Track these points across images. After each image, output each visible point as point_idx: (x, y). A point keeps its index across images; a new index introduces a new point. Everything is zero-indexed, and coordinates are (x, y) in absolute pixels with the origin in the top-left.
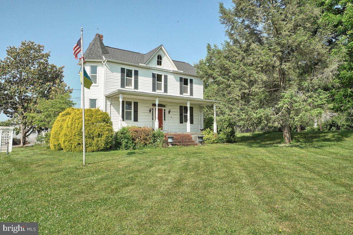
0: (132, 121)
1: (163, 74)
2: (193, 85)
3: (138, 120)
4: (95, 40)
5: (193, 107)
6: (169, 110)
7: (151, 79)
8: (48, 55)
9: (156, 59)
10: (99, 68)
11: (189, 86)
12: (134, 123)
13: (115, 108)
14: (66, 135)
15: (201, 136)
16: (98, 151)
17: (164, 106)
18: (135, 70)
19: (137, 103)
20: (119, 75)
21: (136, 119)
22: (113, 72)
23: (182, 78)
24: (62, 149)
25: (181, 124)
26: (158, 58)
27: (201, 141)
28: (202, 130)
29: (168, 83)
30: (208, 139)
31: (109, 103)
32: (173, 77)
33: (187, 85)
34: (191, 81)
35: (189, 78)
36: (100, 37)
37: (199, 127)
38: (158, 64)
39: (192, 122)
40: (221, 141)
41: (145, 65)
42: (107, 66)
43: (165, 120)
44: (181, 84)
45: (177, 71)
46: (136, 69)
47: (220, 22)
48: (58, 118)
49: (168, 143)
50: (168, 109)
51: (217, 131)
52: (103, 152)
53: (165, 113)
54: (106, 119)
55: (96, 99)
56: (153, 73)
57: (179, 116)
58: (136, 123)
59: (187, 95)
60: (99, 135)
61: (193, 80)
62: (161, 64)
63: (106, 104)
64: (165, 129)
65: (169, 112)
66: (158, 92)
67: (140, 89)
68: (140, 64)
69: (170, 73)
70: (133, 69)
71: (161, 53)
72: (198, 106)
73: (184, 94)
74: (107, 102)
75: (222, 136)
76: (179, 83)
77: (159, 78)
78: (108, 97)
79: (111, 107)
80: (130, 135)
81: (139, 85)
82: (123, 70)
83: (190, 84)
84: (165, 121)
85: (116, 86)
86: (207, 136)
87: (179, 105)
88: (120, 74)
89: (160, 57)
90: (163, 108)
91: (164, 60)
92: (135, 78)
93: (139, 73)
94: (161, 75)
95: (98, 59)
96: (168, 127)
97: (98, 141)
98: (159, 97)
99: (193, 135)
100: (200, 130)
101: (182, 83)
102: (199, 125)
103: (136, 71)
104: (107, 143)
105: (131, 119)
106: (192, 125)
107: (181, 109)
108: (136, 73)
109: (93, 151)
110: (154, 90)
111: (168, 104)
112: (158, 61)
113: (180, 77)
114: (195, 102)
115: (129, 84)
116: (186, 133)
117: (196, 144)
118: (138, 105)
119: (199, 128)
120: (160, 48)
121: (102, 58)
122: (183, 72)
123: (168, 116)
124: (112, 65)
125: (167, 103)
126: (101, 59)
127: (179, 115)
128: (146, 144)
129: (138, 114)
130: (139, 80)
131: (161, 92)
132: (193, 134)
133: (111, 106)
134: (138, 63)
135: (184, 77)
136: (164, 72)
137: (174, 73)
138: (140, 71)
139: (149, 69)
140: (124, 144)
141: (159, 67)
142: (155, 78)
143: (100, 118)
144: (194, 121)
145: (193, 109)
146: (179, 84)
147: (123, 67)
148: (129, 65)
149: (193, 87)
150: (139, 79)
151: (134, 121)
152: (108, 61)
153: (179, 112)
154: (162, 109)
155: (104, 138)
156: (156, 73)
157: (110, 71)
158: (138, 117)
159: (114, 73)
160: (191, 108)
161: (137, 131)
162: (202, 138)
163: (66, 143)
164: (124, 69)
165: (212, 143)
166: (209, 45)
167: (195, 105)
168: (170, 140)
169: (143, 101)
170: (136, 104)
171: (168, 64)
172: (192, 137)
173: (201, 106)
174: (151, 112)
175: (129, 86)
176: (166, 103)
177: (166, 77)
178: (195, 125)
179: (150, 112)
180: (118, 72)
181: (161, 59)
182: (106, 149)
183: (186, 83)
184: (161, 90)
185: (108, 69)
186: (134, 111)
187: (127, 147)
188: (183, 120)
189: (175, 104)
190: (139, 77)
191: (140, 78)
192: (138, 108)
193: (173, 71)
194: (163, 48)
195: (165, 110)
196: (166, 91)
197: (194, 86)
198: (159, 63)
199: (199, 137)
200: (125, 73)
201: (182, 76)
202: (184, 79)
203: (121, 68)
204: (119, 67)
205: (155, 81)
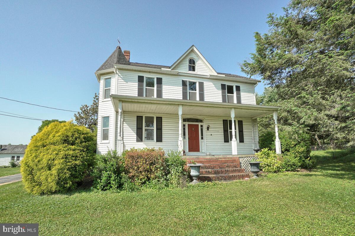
0: (154, 141)
1: (197, 81)
2: (241, 93)
3: (163, 140)
5: (242, 121)
6: (207, 126)
7: (180, 88)
9: (187, 64)
11: (235, 94)
12: (158, 144)
13: (129, 126)
17: (201, 121)
18: (157, 78)
19: (161, 118)
20: (135, 84)
21: (159, 139)
22: (127, 82)
23: (225, 85)
25: (226, 144)
26: (190, 63)
27: (256, 170)
28: (257, 151)
29: (205, 92)
30: (267, 165)
32: (212, 84)
33: (233, 93)
34: (238, 88)
35: (234, 85)
37: (253, 146)
38: (190, 70)
39: (241, 140)
40: (291, 167)
41: (171, 70)
42: (120, 74)
43: (202, 138)
44: (223, 93)
45: (217, 76)
46: (159, 76)
50: (206, 124)
53: (202, 130)
55: (109, 116)
56: (183, 81)
57: (223, 134)
58: (159, 143)
61: (240, 87)
64: (203, 151)
65: (208, 128)
68: (163, 69)
69: (207, 80)
70: (155, 77)
71: (193, 56)
72: (250, 119)
75: (291, 158)
76: (221, 91)
79: (124, 125)
81: (163, 95)
82: (141, 79)
84: (202, 140)
86: (265, 160)
87: (222, 119)
88: (137, 84)
89: (192, 62)
90: (200, 124)
91: (198, 64)
92: (157, 87)
93: (163, 81)
96: (207, 148)
99: (242, 159)
100: (254, 150)
101: (225, 92)
102: (252, 144)
103: (159, 78)
105: (153, 139)
106: (241, 144)
107: (224, 123)
108: (160, 81)
111: (206, 119)
112: (190, 67)
113: (221, 84)
114: (243, 110)
115: (150, 93)
116: (231, 156)
117: (248, 176)
118: (163, 120)
119: (253, 148)
120: (191, 50)
122: (224, 76)
123: (207, 133)
124: (126, 73)
125: (205, 117)
126: (113, 68)
127: (223, 132)
129: (163, 132)
130: (163, 90)
132: (243, 157)
133: (124, 123)
135: (227, 84)
136: (198, 79)
137: (212, 79)
138: (165, 79)
139: (178, 75)
142: (187, 86)
144: (244, 139)
145: (243, 123)
146: (221, 93)
147: (141, 74)
148: (150, 72)
149: (241, 95)
150: (163, 88)
151: (157, 141)
153: (223, 128)
154: (198, 125)
156: (188, 79)
157: (123, 81)
158: (163, 136)
159: (129, 83)
160: (240, 123)
162: (257, 165)
164: (143, 77)
165: (275, 172)
167: (246, 117)
168: (194, 172)
169: (170, 115)
170: (159, 120)
171: (204, 69)
172: (241, 161)
173: (253, 119)
176: (203, 117)
177: (201, 85)
178: (246, 144)
180: (134, 82)
181: (194, 63)
183: (230, 90)
185: (120, 78)
186: (157, 129)
188: (227, 139)
189: (215, 117)
190: (163, 86)
191: (165, 87)
192: (163, 124)
193: (210, 75)
194: (195, 49)
195: (202, 126)
197: (243, 94)
198: (193, 68)
199: (252, 165)
200: (143, 82)
201: (224, 83)
202: (227, 86)
203: (139, 77)
204: (136, 76)
205: (186, 90)
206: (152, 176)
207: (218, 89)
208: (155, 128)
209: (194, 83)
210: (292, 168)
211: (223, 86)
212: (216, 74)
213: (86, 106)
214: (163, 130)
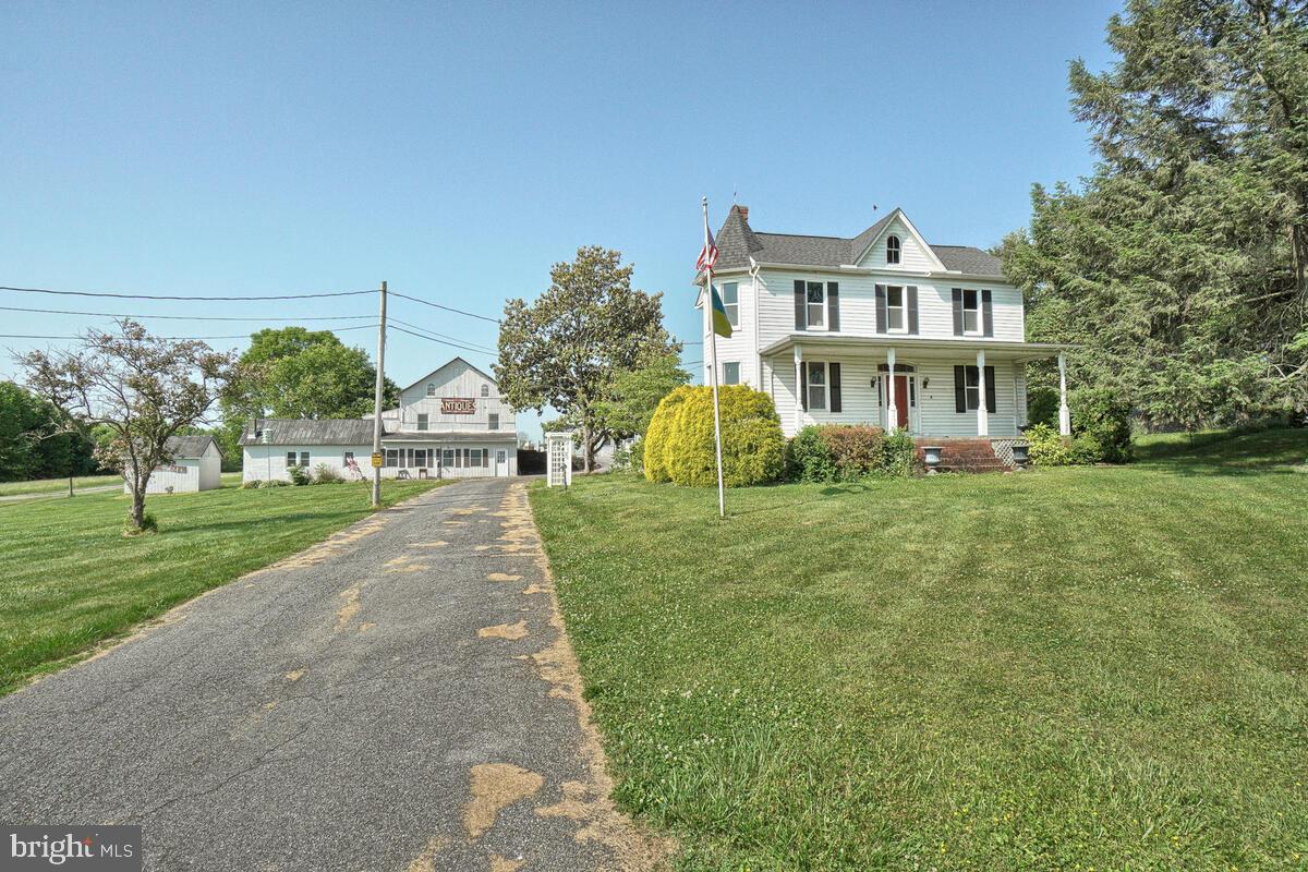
0: (826, 411)
1: (905, 286)
2: (994, 306)
3: (843, 409)
4: (729, 221)
5: (993, 367)
6: (923, 379)
7: (872, 302)
8: (628, 272)
9: (884, 247)
10: (743, 286)
11: (980, 310)
12: (833, 416)
13: (784, 382)
14: (676, 448)
15: (1020, 445)
16: (749, 484)
17: (911, 369)
18: (829, 284)
19: (839, 364)
20: (791, 299)
21: (837, 406)
22: (775, 295)
23: (960, 290)
24: (670, 480)
25: (961, 415)
26: (890, 245)
27: (1023, 458)
28: (1023, 429)
29: (919, 307)
30: (1042, 453)
31: (768, 370)
32: (934, 289)
33: (975, 307)
34: (987, 296)
35: (979, 289)
36: (740, 213)
37: (1015, 420)
38: (890, 261)
39: (991, 408)
41: (855, 267)
42: (761, 279)
43: (913, 404)
44: (956, 308)
45: (945, 274)
46: (833, 279)
47: (1073, 117)
48: (659, 410)
49: (925, 466)
50: (922, 375)
51: (1071, 430)
52: (760, 488)
53: (912, 386)
54: (765, 410)
55: (738, 363)
56: (877, 286)
57: (954, 394)
58: (836, 415)
59: (975, 335)
60: (751, 449)
61: (992, 293)
62: (897, 261)
63: (762, 373)
64: (916, 430)
65: (925, 384)
66: (893, 333)
67: (847, 329)
68: (842, 266)
69: (926, 281)
70: (824, 280)
71: (897, 231)
72: (1010, 362)
73: (966, 333)
74: (765, 367)
75: (1086, 441)
76: (951, 304)
77: (894, 295)
78: (765, 356)
79: (774, 380)
80: (822, 445)
81: (841, 318)
82: (799, 286)
83: (984, 306)
84: (913, 408)
85: (785, 328)
86: (1039, 444)
88: (793, 297)
89: (894, 243)
90: (908, 375)
91: (905, 247)
92: (830, 303)
93: (839, 288)
94: (899, 289)
95: (739, 266)
96: (924, 424)
97: (748, 462)
98: (896, 345)
99: (996, 443)
100: (1019, 428)
101: (960, 304)
102: (1012, 416)
103: (833, 283)
104: (769, 467)
105: (823, 407)
106: (992, 415)
107: (958, 373)
108: (833, 289)
109: (739, 486)
110: (881, 328)
111: (921, 364)
112: (889, 253)
113: (953, 289)
114: (1000, 352)
115: (816, 318)
116: (976, 438)
117: (1008, 468)
118: (841, 370)
119: (1015, 424)
120: (894, 218)
121: (748, 263)
122: (960, 272)
123: (922, 394)
124: (773, 277)
125: (919, 360)
126: (745, 265)
127: (954, 391)
128: (865, 469)
129: (842, 393)
130: (841, 308)
131: (901, 332)
132: (998, 440)
133: (774, 376)
134: (837, 263)
135: (965, 287)
136: (904, 280)
137: (936, 279)
138: (844, 284)
139: (867, 275)
140: (810, 467)
141: (892, 267)
142: (884, 297)
143: (752, 406)
144: (997, 406)
145: (996, 373)
146: (951, 308)
147: (800, 277)
148: (815, 272)
149: (993, 310)
150: (841, 303)
151: (833, 410)
152: (761, 269)
153: (954, 383)
154: (906, 377)
155: (762, 454)
156: (885, 283)
157: (768, 292)
158: (842, 401)
159: (778, 296)
160: (989, 371)
161: (841, 437)
162: (1024, 450)
163: (678, 467)
164: (803, 282)
165: (1055, 465)
166: (1038, 186)
167: (1002, 360)
168: (931, 458)
169: (854, 359)
170: (835, 369)
171: (917, 258)
172: (993, 448)
173: (1014, 362)
174: (876, 386)
175: (815, 324)
176: (915, 360)
177: (913, 292)
178: (1000, 416)
179: (873, 383)
180: (787, 292)
181: (897, 246)
182: (768, 482)
183: (970, 299)
184: (900, 326)
185: (762, 287)
186: (832, 387)
187: (818, 477)
188: (964, 402)
189: (940, 361)
190: (840, 299)
191: (843, 302)
192: (842, 378)
193: (933, 274)
194: (902, 216)
195: (912, 379)
196: (913, 328)
197: (996, 308)
198: (893, 257)
199: (1016, 450)
200: (804, 293)
201: (958, 285)
202: (965, 291)
203: (796, 282)
204: (790, 279)
205: (884, 305)
206: (871, 464)
207: (946, 300)
208: (827, 385)
209: (899, 290)
210: (1085, 457)
211: (956, 293)
212: (943, 269)
213: (520, 302)
214: (842, 389)
